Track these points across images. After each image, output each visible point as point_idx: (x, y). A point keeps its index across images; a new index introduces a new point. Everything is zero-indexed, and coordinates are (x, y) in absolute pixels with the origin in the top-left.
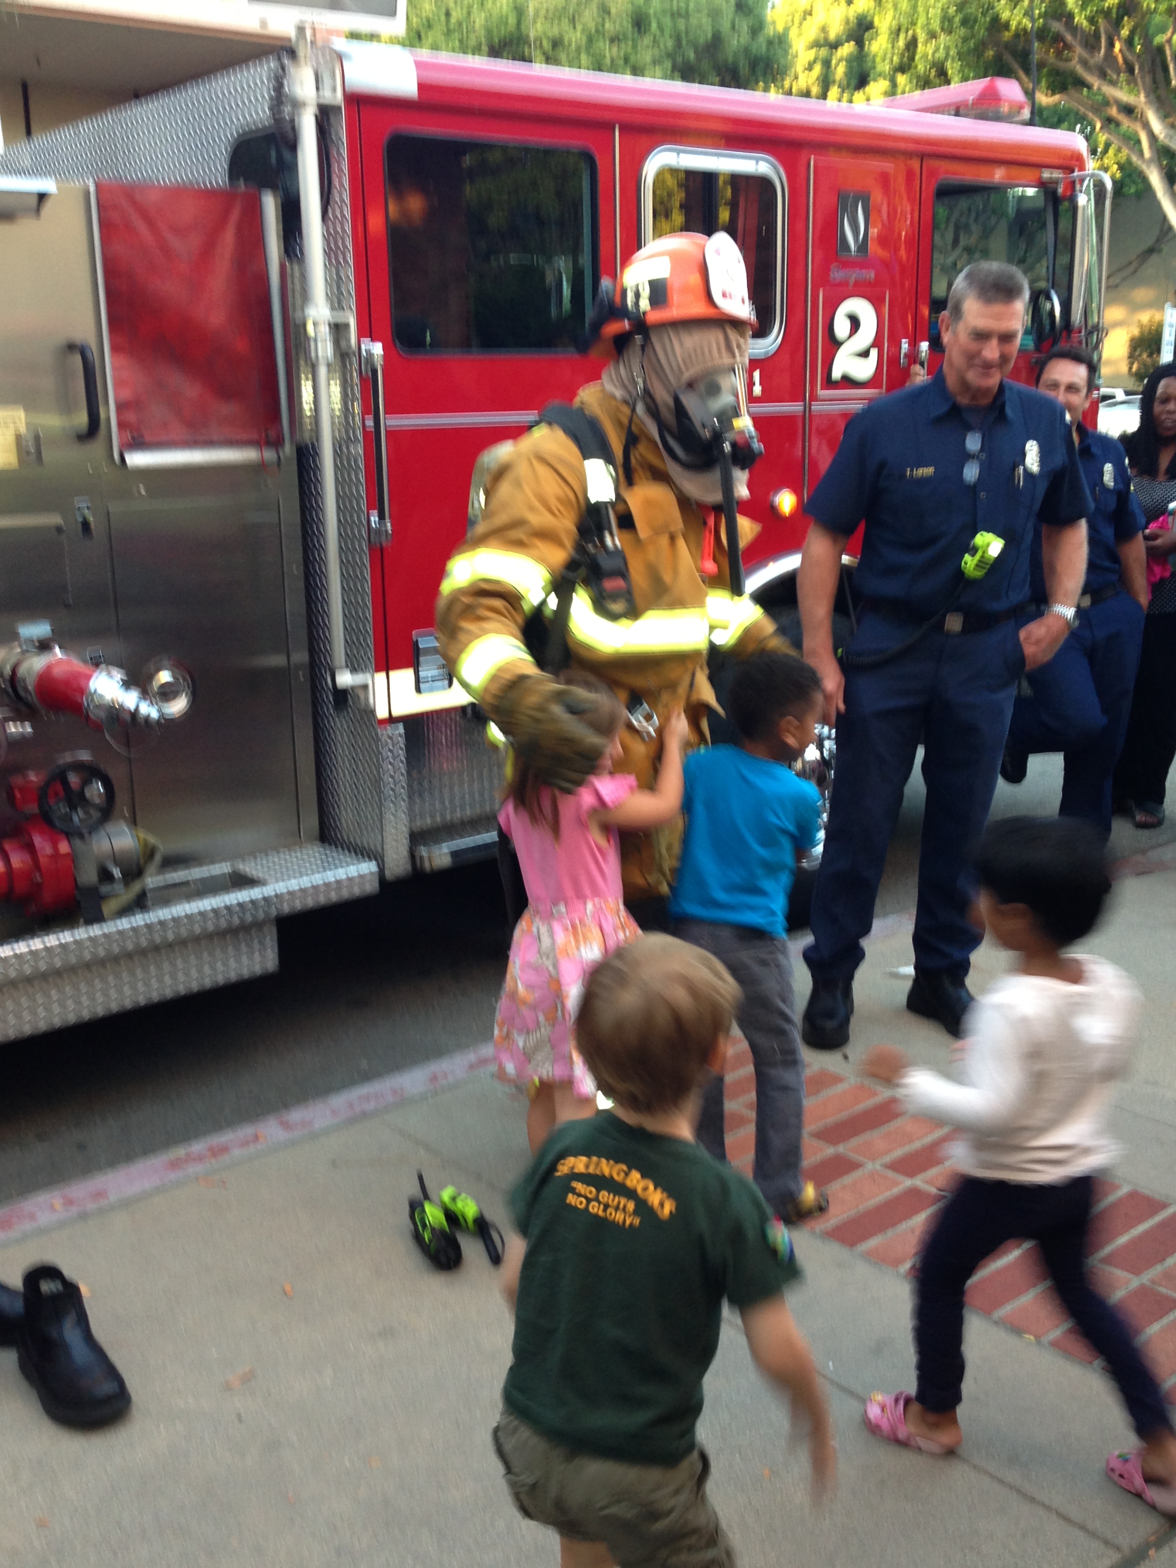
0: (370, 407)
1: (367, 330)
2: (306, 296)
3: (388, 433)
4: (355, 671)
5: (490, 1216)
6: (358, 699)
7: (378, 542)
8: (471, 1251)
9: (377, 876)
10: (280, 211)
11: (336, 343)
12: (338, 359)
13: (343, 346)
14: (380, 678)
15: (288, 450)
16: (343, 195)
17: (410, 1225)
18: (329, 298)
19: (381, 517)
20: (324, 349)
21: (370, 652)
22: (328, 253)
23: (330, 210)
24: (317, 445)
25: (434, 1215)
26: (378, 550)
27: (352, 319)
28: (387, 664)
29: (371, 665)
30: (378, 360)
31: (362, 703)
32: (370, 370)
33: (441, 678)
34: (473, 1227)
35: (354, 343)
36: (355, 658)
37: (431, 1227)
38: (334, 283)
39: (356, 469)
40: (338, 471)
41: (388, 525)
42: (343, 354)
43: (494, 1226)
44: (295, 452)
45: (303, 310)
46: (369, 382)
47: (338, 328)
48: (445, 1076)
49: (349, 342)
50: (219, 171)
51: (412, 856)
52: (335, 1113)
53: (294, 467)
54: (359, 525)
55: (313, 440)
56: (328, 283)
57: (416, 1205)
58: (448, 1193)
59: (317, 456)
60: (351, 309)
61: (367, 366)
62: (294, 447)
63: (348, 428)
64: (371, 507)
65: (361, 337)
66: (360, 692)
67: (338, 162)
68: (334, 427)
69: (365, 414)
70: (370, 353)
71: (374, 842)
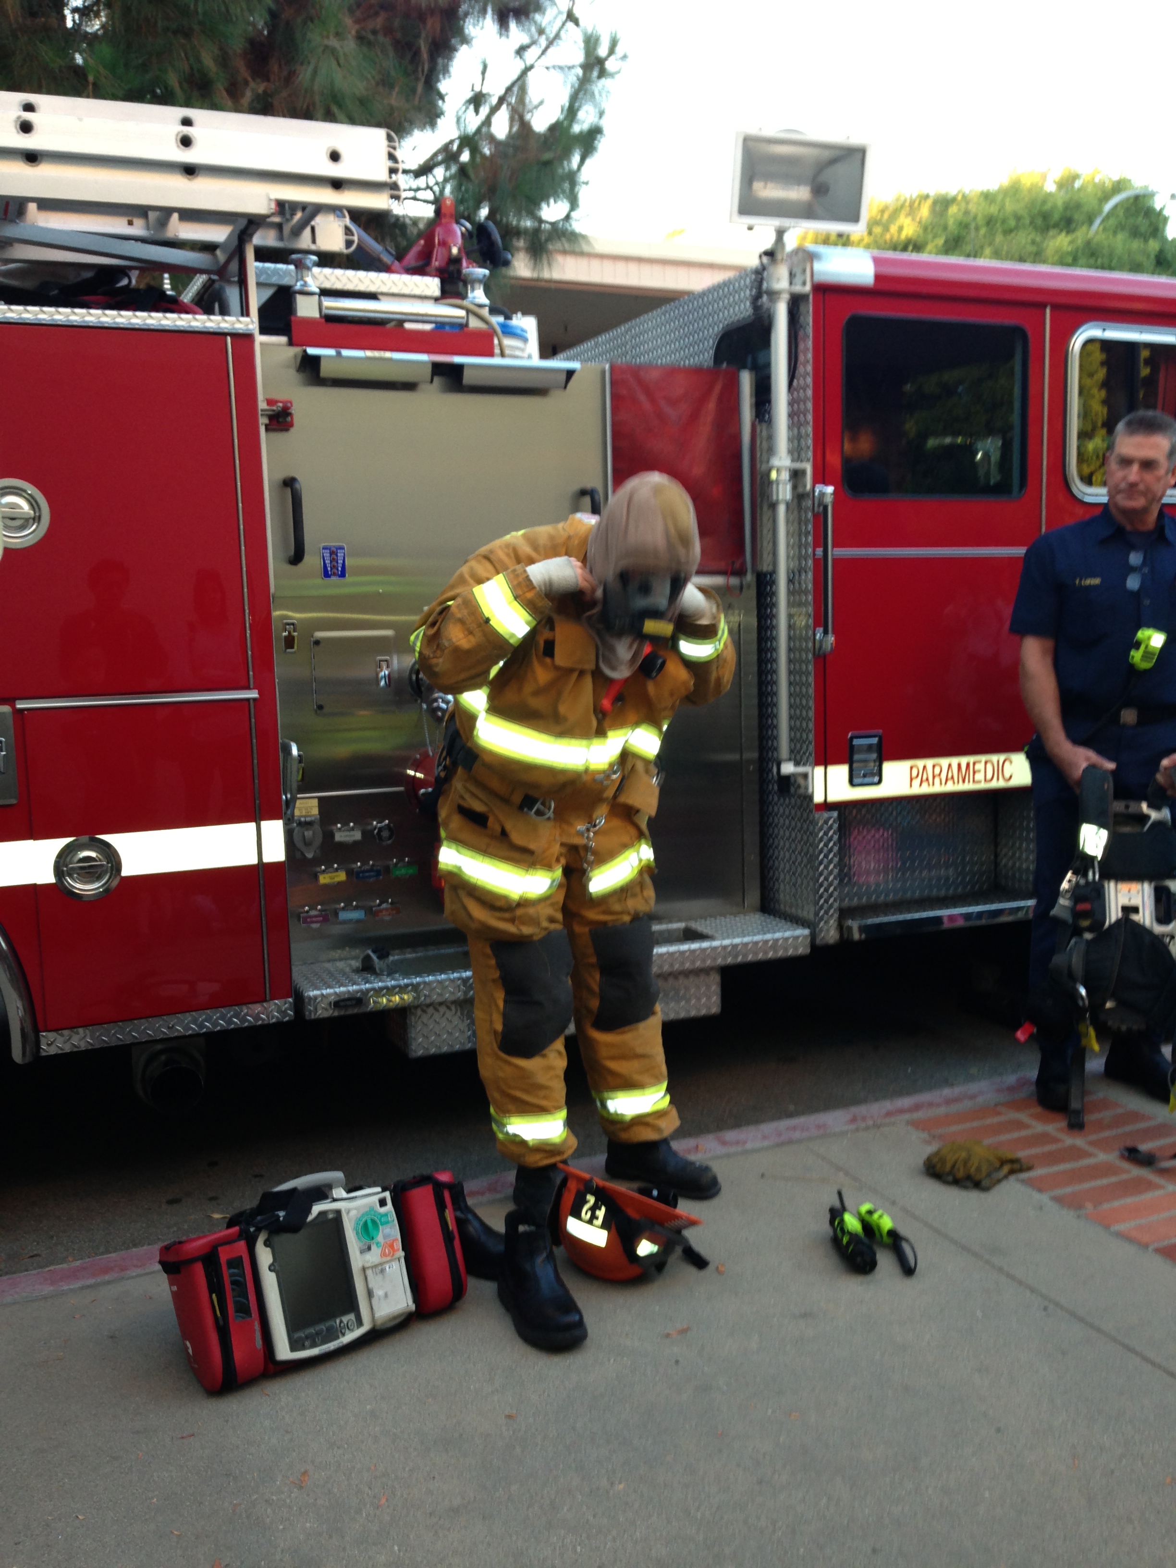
0: (820, 540)
1: (821, 477)
2: (771, 451)
3: (834, 560)
4: (797, 764)
5: (903, 1231)
6: (799, 786)
7: (821, 652)
8: (885, 1261)
9: (809, 940)
10: (754, 386)
11: (794, 488)
12: (796, 501)
13: (800, 490)
14: (819, 771)
15: (749, 577)
16: (807, 368)
17: (830, 1231)
18: (790, 452)
19: (826, 632)
20: (784, 492)
21: (811, 748)
22: (791, 415)
23: (795, 381)
24: (774, 572)
25: (852, 1222)
26: (821, 660)
27: (808, 468)
28: (825, 759)
29: (812, 759)
30: (829, 500)
31: (802, 791)
32: (821, 508)
33: (873, 775)
34: (886, 1239)
35: (809, 486)
36: (799, 752)
37: (849, 1233)
38: (795, 440)
39: (806, 592)
40: (790, 593)
41: (831, 639)
42: (799, 497)
43: (907, 1240)
44: (755, 579)
45: (768, 462)
46: (820, 518)
47: (796, 475)
48: (864, 1119)
49: (805, 486)
50: (705, 357)
51: (840, 927)
52: (765, 1137)
53: (753, 592)
54: (806, 640)
55: (770, 568)
56: (790, 440)
57: (836, 1214)
58: (865, 1208)
59: (773, 582)
60: (808, 460)
61: (819, 505)
62: (755, 575)
63: (800, 557)
64: (816, 624)
65: (816, 481)
66: (801, 781)
67: (804, 341)
68: (788, 557)
69: (816, 545)
70: (822, 494)
71: (808, 913)
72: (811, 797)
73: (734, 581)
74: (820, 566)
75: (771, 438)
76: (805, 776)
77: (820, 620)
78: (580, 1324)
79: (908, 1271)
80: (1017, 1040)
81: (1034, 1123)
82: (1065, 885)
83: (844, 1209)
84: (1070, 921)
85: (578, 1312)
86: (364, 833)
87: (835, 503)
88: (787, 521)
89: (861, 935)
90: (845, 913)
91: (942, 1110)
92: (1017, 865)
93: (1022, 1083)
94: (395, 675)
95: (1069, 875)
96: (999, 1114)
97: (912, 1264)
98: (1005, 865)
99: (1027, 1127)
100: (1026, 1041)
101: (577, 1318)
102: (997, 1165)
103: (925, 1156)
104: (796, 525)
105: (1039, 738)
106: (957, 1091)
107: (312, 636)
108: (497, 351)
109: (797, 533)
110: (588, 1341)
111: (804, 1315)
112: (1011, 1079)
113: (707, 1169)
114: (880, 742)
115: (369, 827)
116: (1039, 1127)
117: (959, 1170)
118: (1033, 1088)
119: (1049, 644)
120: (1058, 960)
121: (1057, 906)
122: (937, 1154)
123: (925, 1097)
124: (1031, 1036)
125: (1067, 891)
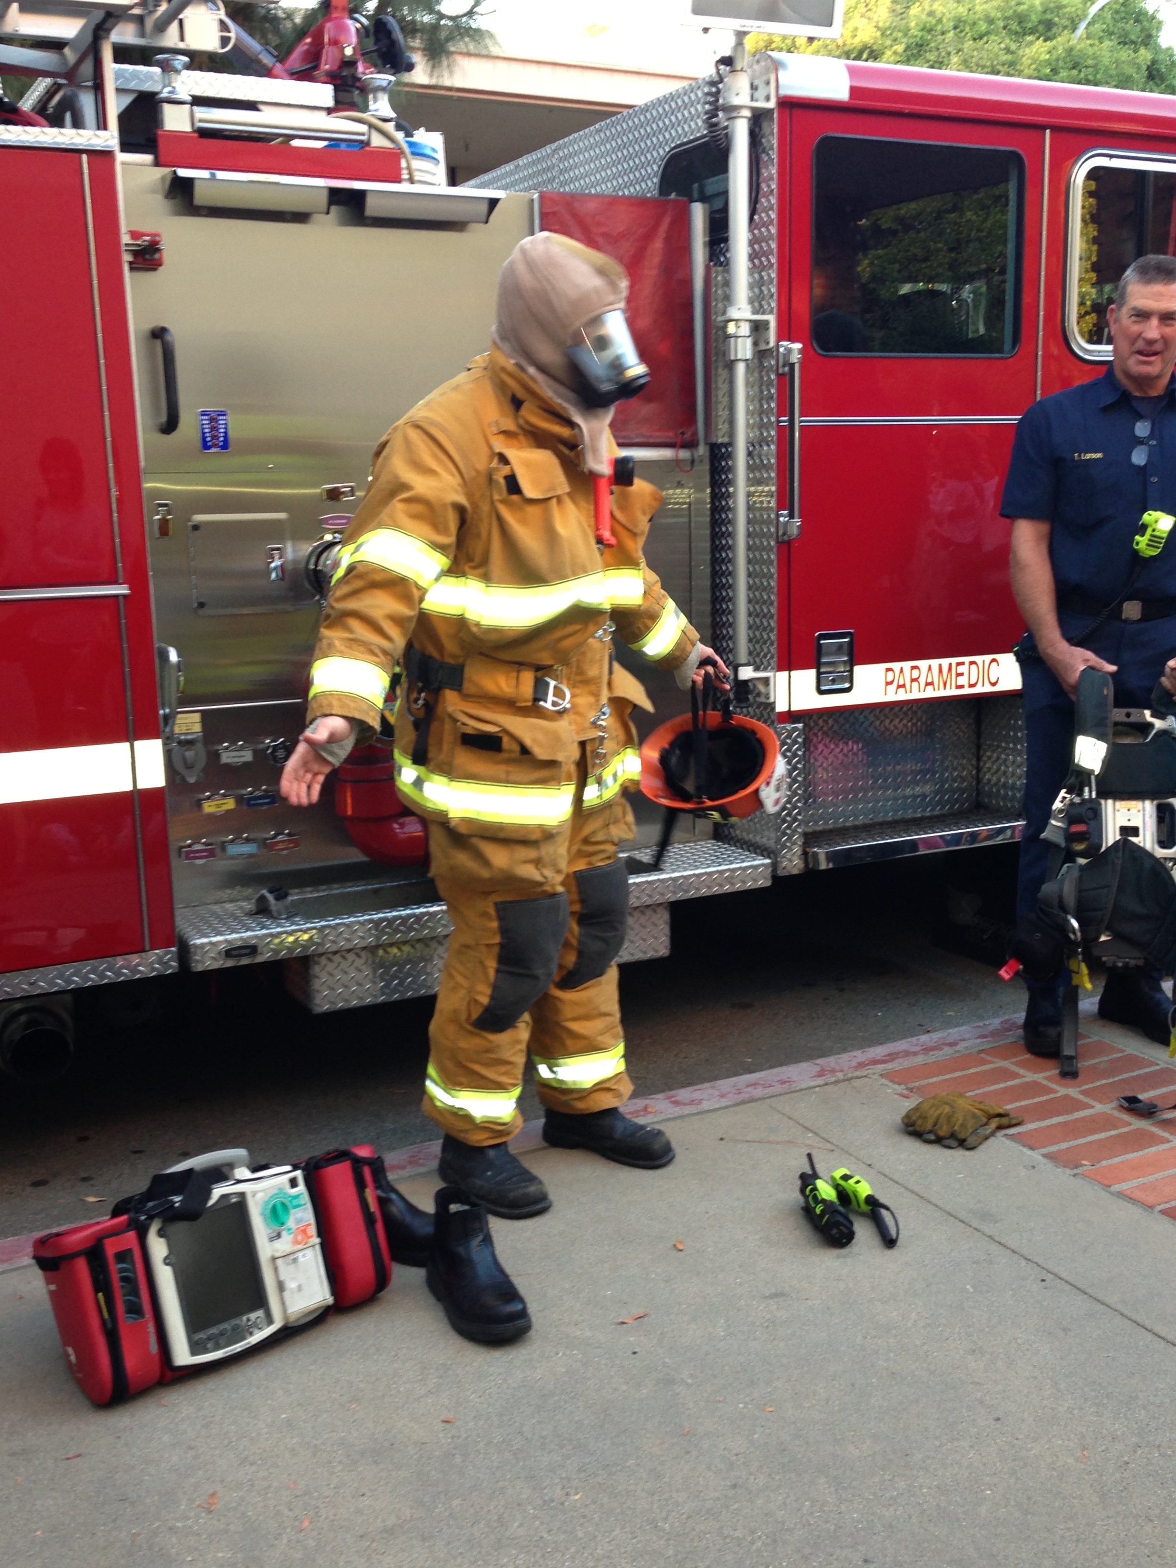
0: (785, 407)
1: (787, 331)
2: (728, 299)
3: (802, 431)
4: (757, 669)
5: (883, 1200)
6: (759, 694)
7: (786, 538)
8: (863, 1231)
9: (770, 870)
10: (707, 220)
11: (755, 344)
12: (756, 361)
13: (763, 347)
14: (782, 676)
15: (702, 450)
16: (771, 201)
17: (801, 1199)
18: (751, 301)
19: (791, 516)
20: (744, 349)
21: (773, 650)
22: (752, 257)
23: (756, 217)
24: (731, 444)
25: (826, 1191)
26: (786, 547)
27: (772, 319)
28: (788, 664)
29: (774, 661)
30: (795, 357)
31: (762, 699)
32: (787, 369)
33: (842, 680)
34: (865, 1208)
35: (772, 344)
36: (758, 655)
37: (823, 1201)
38: (757, 285)
39: (767, 468)
40: (750, 468)
41: (797, 521)
42: (761, 354)
43: (887, 1208)
44: (708, 454)
45: (724, 313)
46: (785, 381)
47: (758, 328)
48: (833, 1071)
49: (768, 343)
50: (649, 186)
51: (805, 853)
52: (722, 1096)
53: (707, 467)
54: (768, 522)
55: (726, 440)
56: (751, 287)
57: (807, 1180)
58: (838, 1174)
59: (730, 456)
60: (771, 312)
61: (784, 366)
62: (708, 447)
63: (762, 426)
64: (781, 506)
65: (780, 337)
66: (761, 687)
67: (767, 168)
68: (748, 425)
69: (780, 414)
70: (789, 351)
71: (767, 839)
72: (772, 705)
73: (684, 454)
74: (785, 435)
75: (727, 283)
76: (766, 681)
77: (784, 500)
78: (523, 1314)
79: (890, 1242)
80: (1002, 979)
81: (1022, 1072)
82: (1057, 805)
83: (815, 1176)
84: (1063, 844)
85: (521, 1300)
86: (255, 752)
87: (804, 362)
88: (747, 383)
89: (828, 864)
90: (811, 839)
91: (920, 1059)
92: (1002, 780)
93: (1008, 1027)
94: (289, 567)
95: (1063, 793)
96: (984, 1062)
97: (893, 1232)
98: (989, 780)
99: (1015, 1076)
100: (1011, 979)
101: (520, 1307)
102: (984, 1120)
103: (903, 1112)
104: (756, 388)
105: (1031, 637)
106: (935, 1037)
107: (190, 520)
108: (405, 176)
109: (758, 398)
110: (532, 1333)
111: (775, 1295)
112: (995, 1023)
113: (660, 1133)
114: (851, 643)
115: (261, 746)
116: (1029, 1077)
117: (941, 1128)
118: (1021, 1032)
119: (1044, 528)
120: (1048, 888)
121: (1048, 828)
122: (916, 1109)
123: (901, 1045)
124: (1017, 974)
125: (1061, 811)
